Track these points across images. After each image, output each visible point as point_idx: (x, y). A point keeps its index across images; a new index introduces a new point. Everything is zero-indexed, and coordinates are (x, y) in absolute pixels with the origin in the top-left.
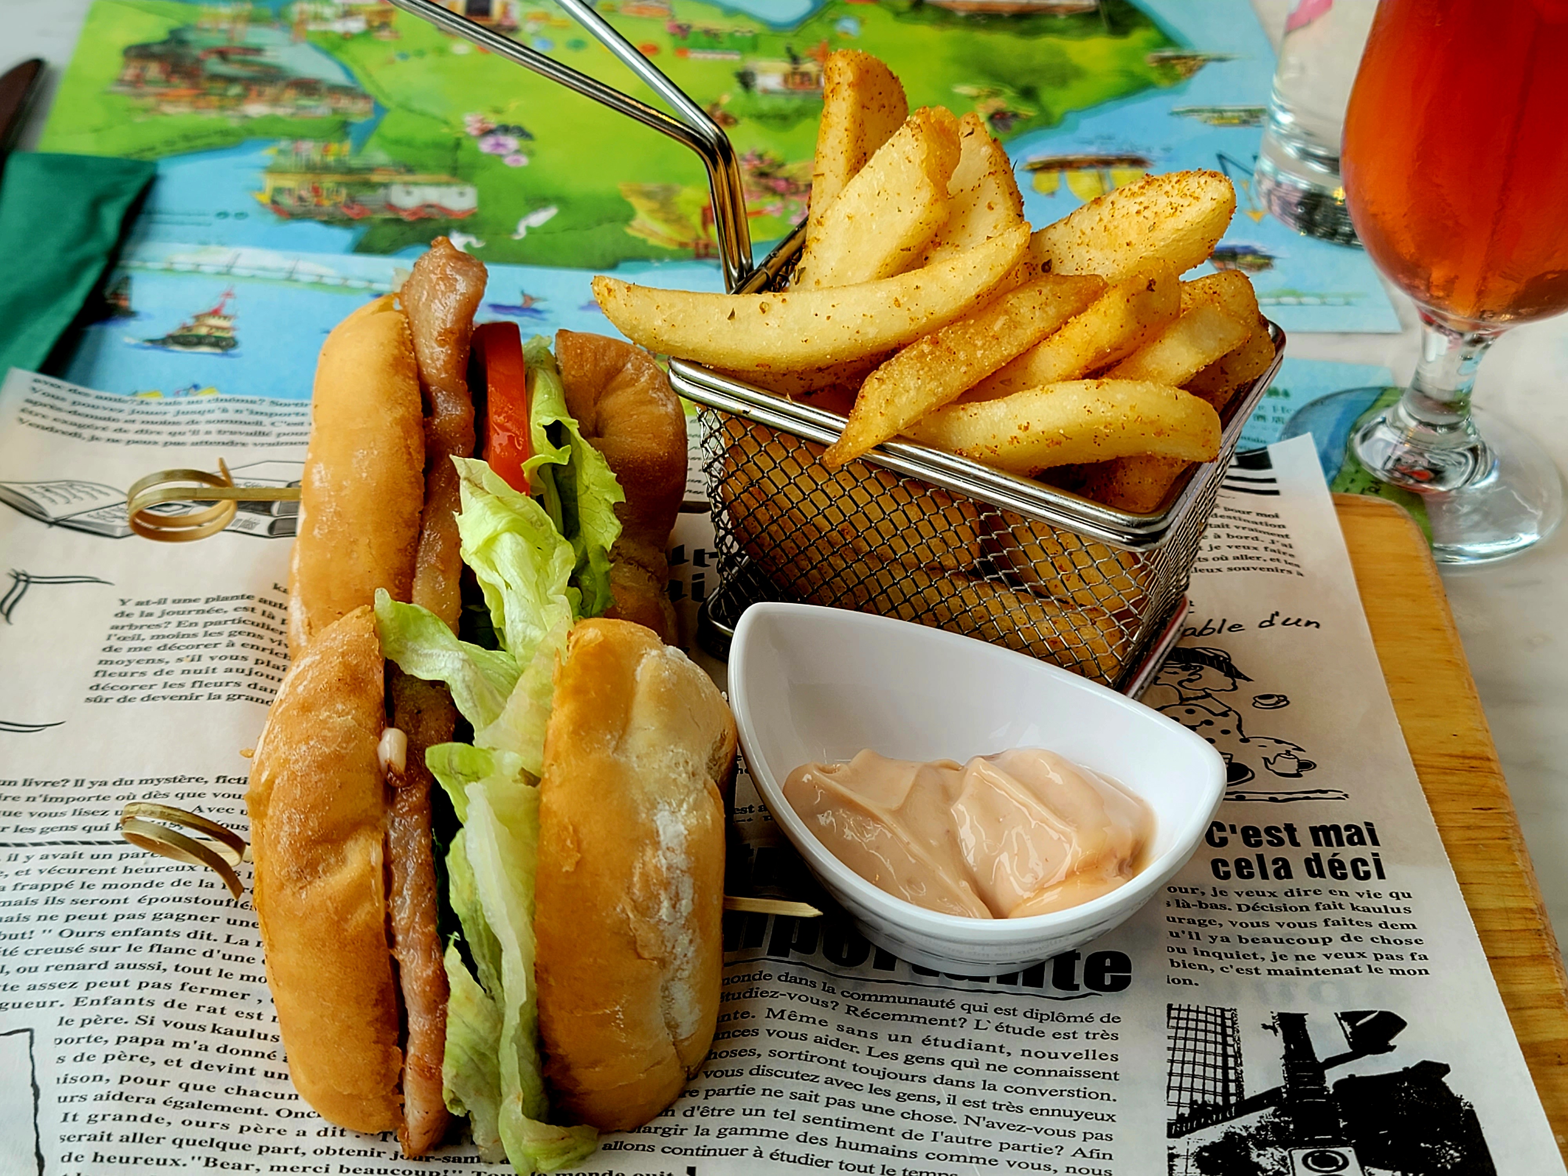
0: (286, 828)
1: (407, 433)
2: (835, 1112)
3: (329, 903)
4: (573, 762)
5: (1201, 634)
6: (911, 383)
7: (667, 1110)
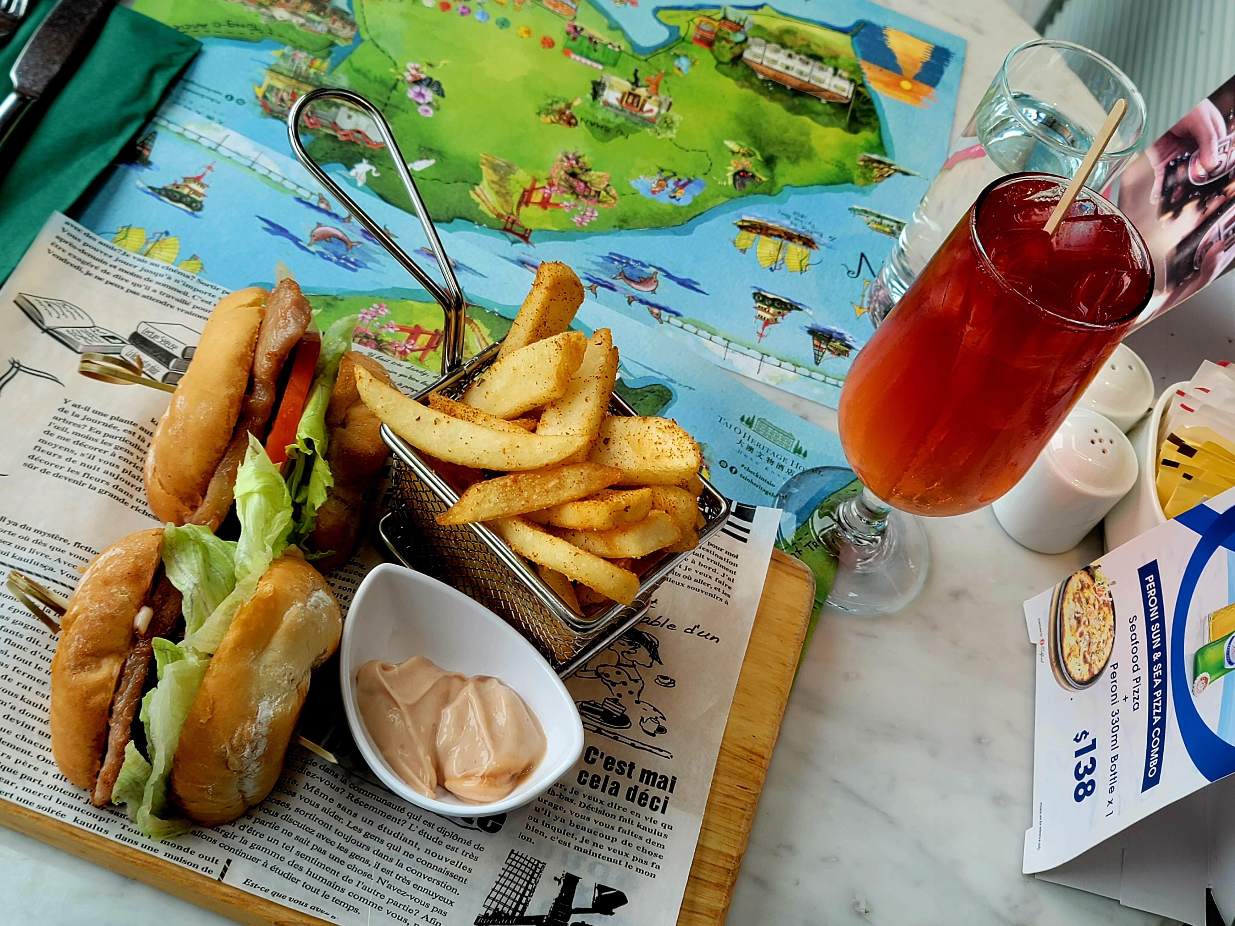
0: (75, 643)
1: (232, 404)
2: (314, 854)
3: (84, 688)
4: (226, 666)
5: (651, 624)
6: (493, 498)
7: (232, 822)
